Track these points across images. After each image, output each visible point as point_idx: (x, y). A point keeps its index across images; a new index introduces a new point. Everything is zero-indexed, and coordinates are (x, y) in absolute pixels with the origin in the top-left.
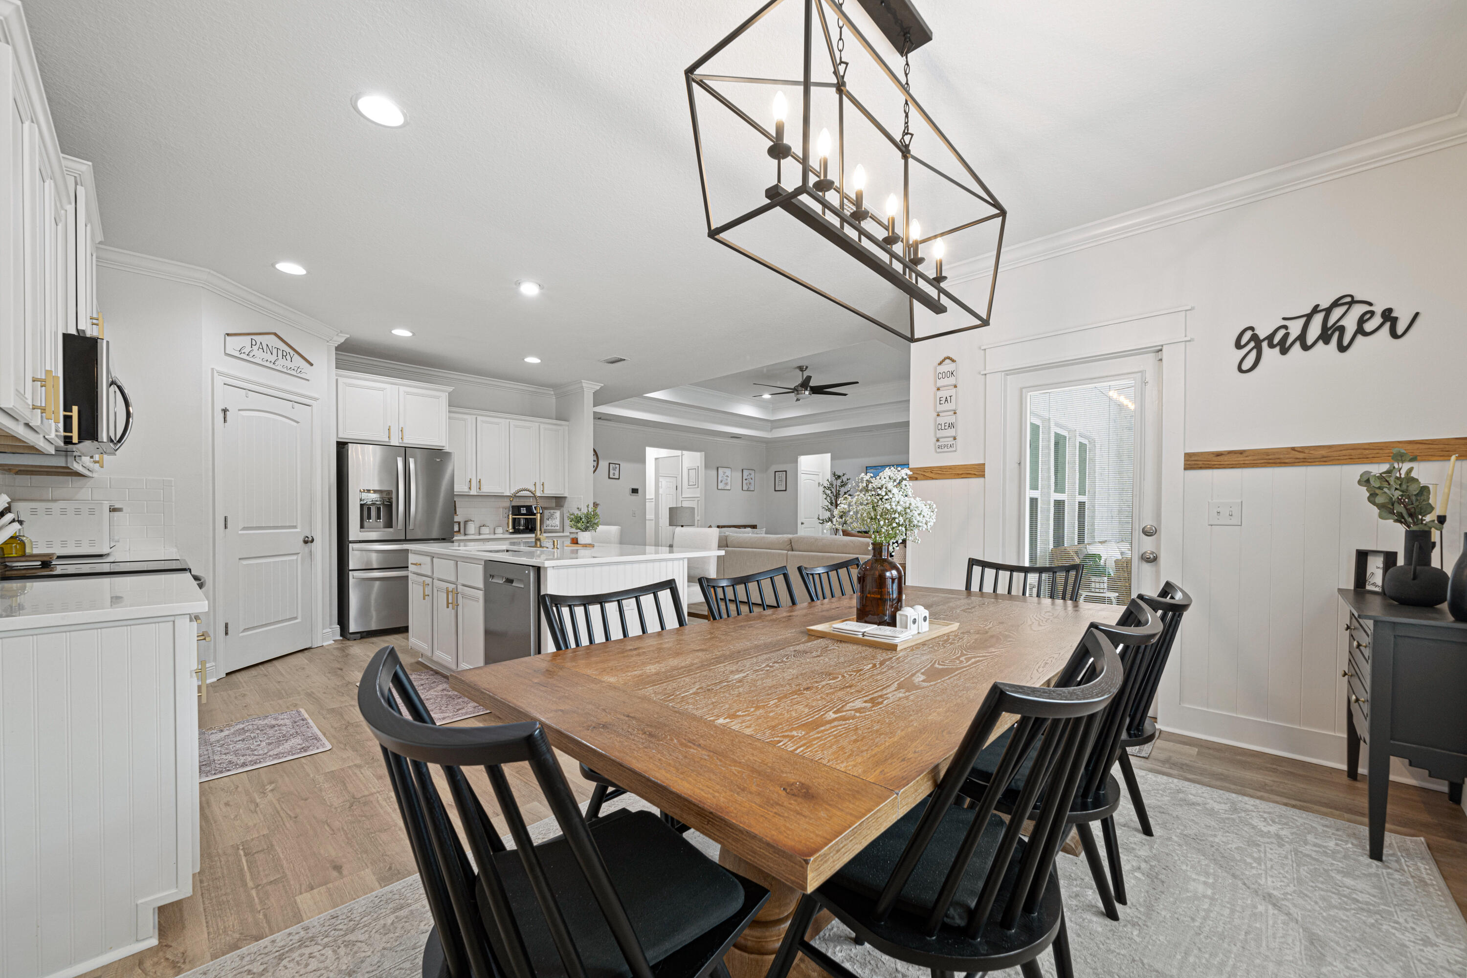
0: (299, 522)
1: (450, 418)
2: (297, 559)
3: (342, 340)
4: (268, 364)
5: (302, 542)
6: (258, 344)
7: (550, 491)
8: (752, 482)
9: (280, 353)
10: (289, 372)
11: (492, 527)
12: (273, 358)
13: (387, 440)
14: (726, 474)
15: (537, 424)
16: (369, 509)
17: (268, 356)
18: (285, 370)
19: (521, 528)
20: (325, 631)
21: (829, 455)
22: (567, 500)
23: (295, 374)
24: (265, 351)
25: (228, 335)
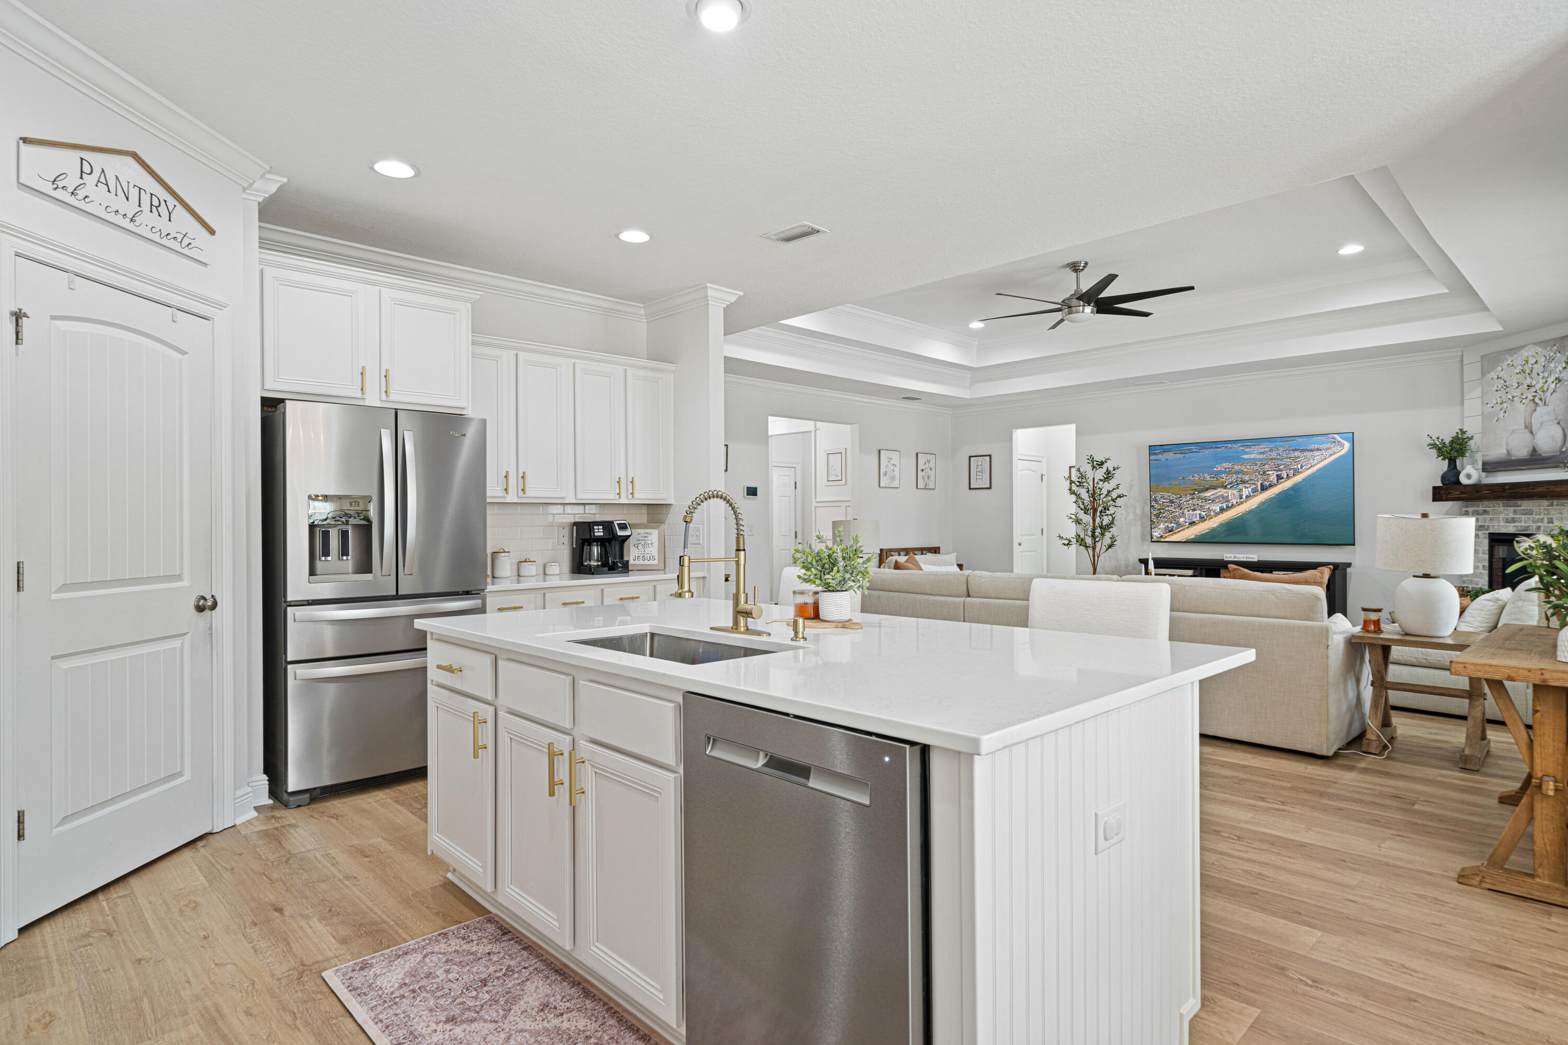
0: (186, 565)
1: (474, 355)
2: (182, 647)
3: (273, 189)
4: (118, 220)
5: (192, 610)
6: (97, 172)
7: (644, 495)
8: (932, 474)
9: (146, 199)
10: (164, 241)
11: (540, 562)
12: (130, 208)
13: (359, 395)
14: (892, 462)
15: (621, 368)
16: (326, 535)
17: (118, 202)
18: (156, 237)
19: (594, 563)
20: (238, 793)
21: (1073, 427)
22: (672, 508)
23: (180, 250)
24: (112, 189)
25: (25, 140)
